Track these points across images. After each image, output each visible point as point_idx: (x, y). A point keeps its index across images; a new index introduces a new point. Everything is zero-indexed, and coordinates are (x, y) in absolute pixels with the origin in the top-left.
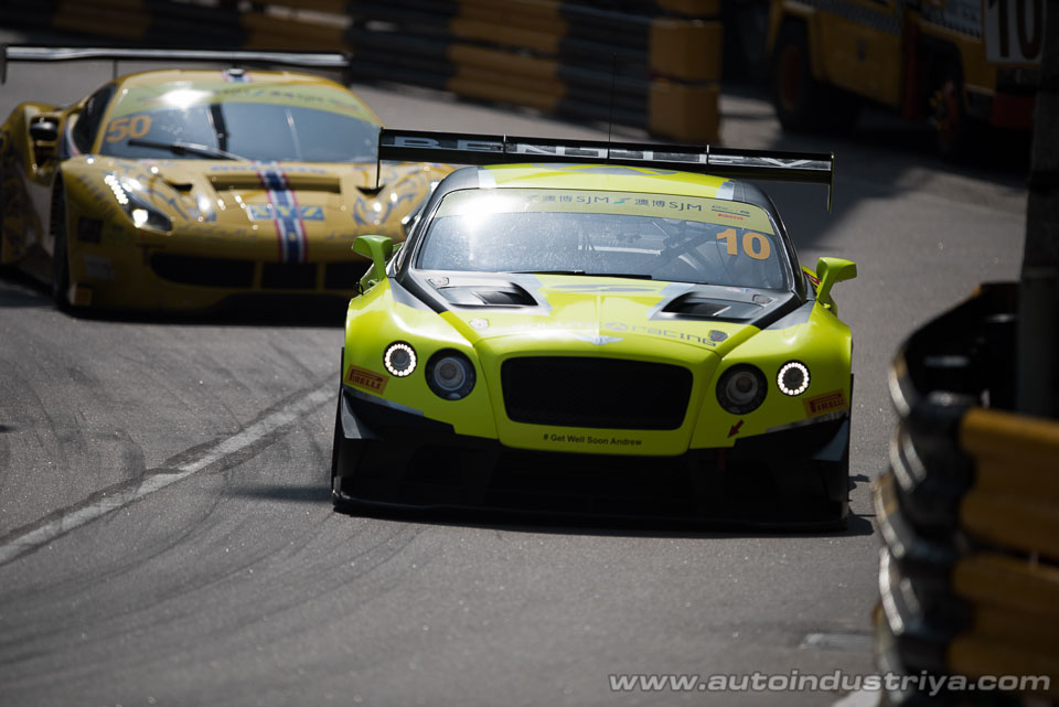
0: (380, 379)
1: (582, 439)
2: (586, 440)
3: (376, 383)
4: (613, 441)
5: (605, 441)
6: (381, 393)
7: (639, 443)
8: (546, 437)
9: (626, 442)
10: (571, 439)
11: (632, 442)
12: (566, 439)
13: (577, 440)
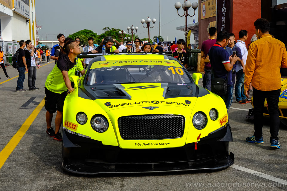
0: (75, 126)
1: (149, 144)
2: (150, 144)
3: (74, 127)
4: (160, 144)
5: (157, 144)
6: (76, 131)
7: (169, 144)
8: (136, 144)
9: (164, 144)
10: (145, 144)
11: (166, 144)
12: (143, 145)
13: (147, 145)
